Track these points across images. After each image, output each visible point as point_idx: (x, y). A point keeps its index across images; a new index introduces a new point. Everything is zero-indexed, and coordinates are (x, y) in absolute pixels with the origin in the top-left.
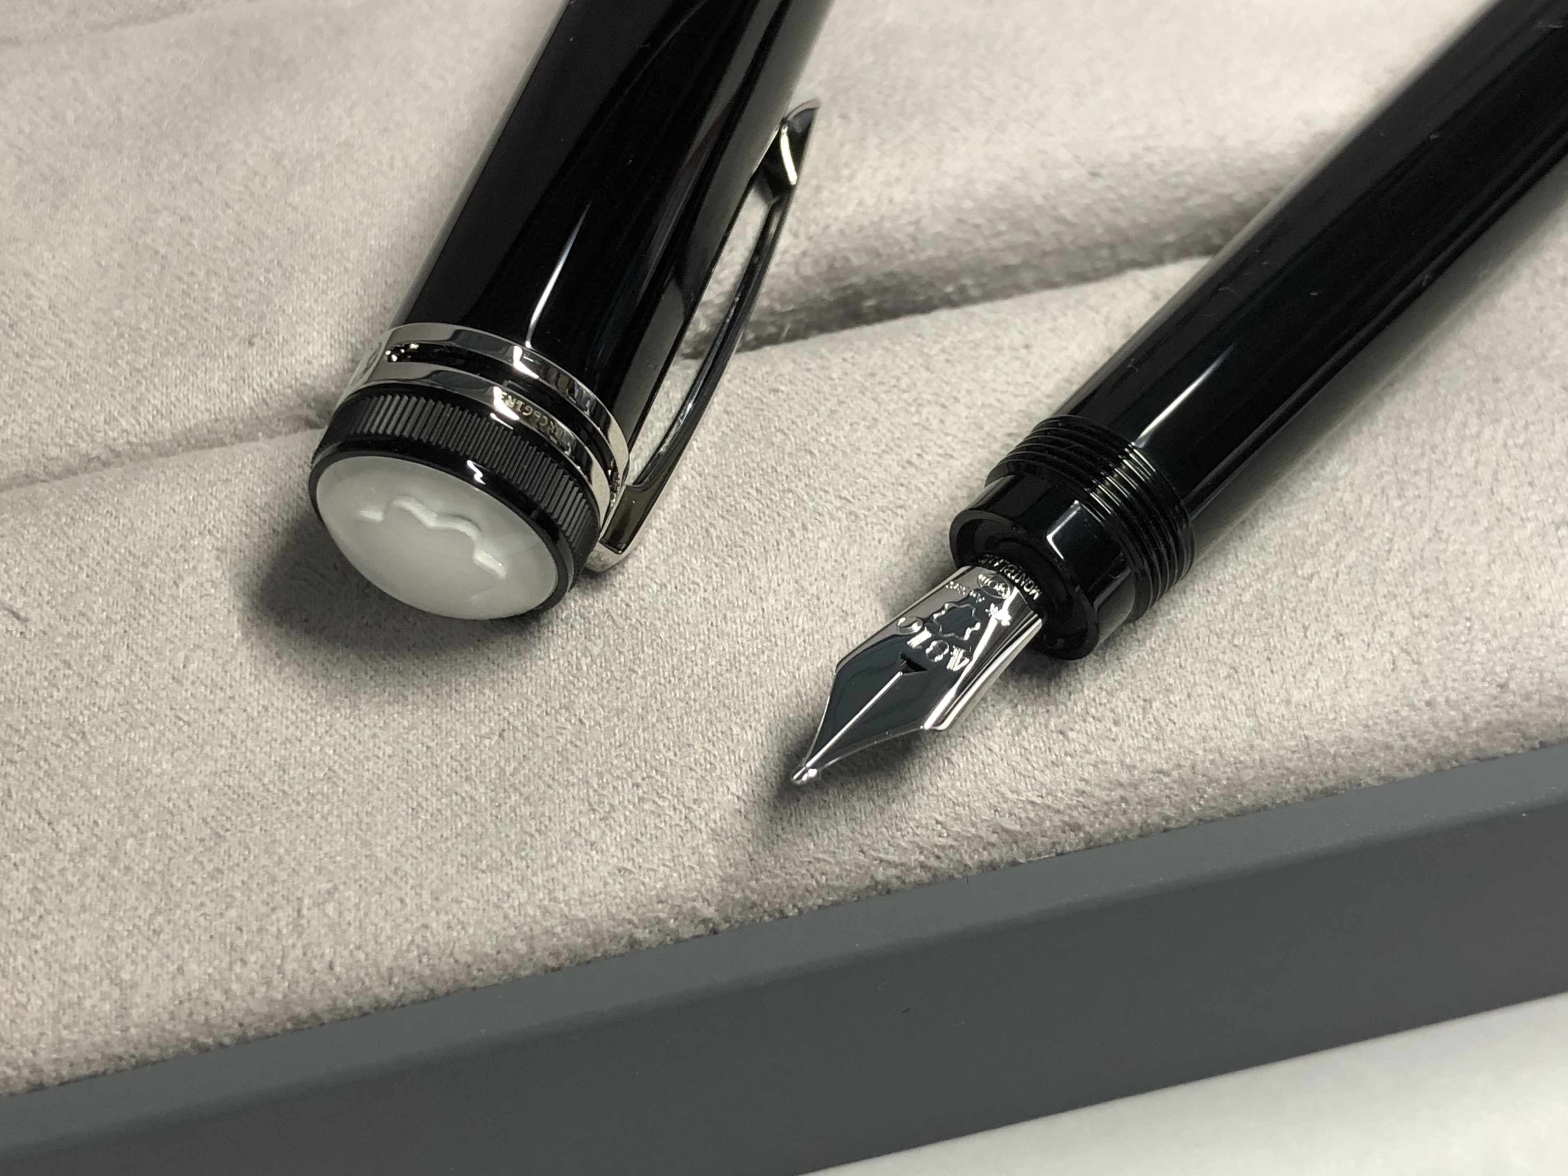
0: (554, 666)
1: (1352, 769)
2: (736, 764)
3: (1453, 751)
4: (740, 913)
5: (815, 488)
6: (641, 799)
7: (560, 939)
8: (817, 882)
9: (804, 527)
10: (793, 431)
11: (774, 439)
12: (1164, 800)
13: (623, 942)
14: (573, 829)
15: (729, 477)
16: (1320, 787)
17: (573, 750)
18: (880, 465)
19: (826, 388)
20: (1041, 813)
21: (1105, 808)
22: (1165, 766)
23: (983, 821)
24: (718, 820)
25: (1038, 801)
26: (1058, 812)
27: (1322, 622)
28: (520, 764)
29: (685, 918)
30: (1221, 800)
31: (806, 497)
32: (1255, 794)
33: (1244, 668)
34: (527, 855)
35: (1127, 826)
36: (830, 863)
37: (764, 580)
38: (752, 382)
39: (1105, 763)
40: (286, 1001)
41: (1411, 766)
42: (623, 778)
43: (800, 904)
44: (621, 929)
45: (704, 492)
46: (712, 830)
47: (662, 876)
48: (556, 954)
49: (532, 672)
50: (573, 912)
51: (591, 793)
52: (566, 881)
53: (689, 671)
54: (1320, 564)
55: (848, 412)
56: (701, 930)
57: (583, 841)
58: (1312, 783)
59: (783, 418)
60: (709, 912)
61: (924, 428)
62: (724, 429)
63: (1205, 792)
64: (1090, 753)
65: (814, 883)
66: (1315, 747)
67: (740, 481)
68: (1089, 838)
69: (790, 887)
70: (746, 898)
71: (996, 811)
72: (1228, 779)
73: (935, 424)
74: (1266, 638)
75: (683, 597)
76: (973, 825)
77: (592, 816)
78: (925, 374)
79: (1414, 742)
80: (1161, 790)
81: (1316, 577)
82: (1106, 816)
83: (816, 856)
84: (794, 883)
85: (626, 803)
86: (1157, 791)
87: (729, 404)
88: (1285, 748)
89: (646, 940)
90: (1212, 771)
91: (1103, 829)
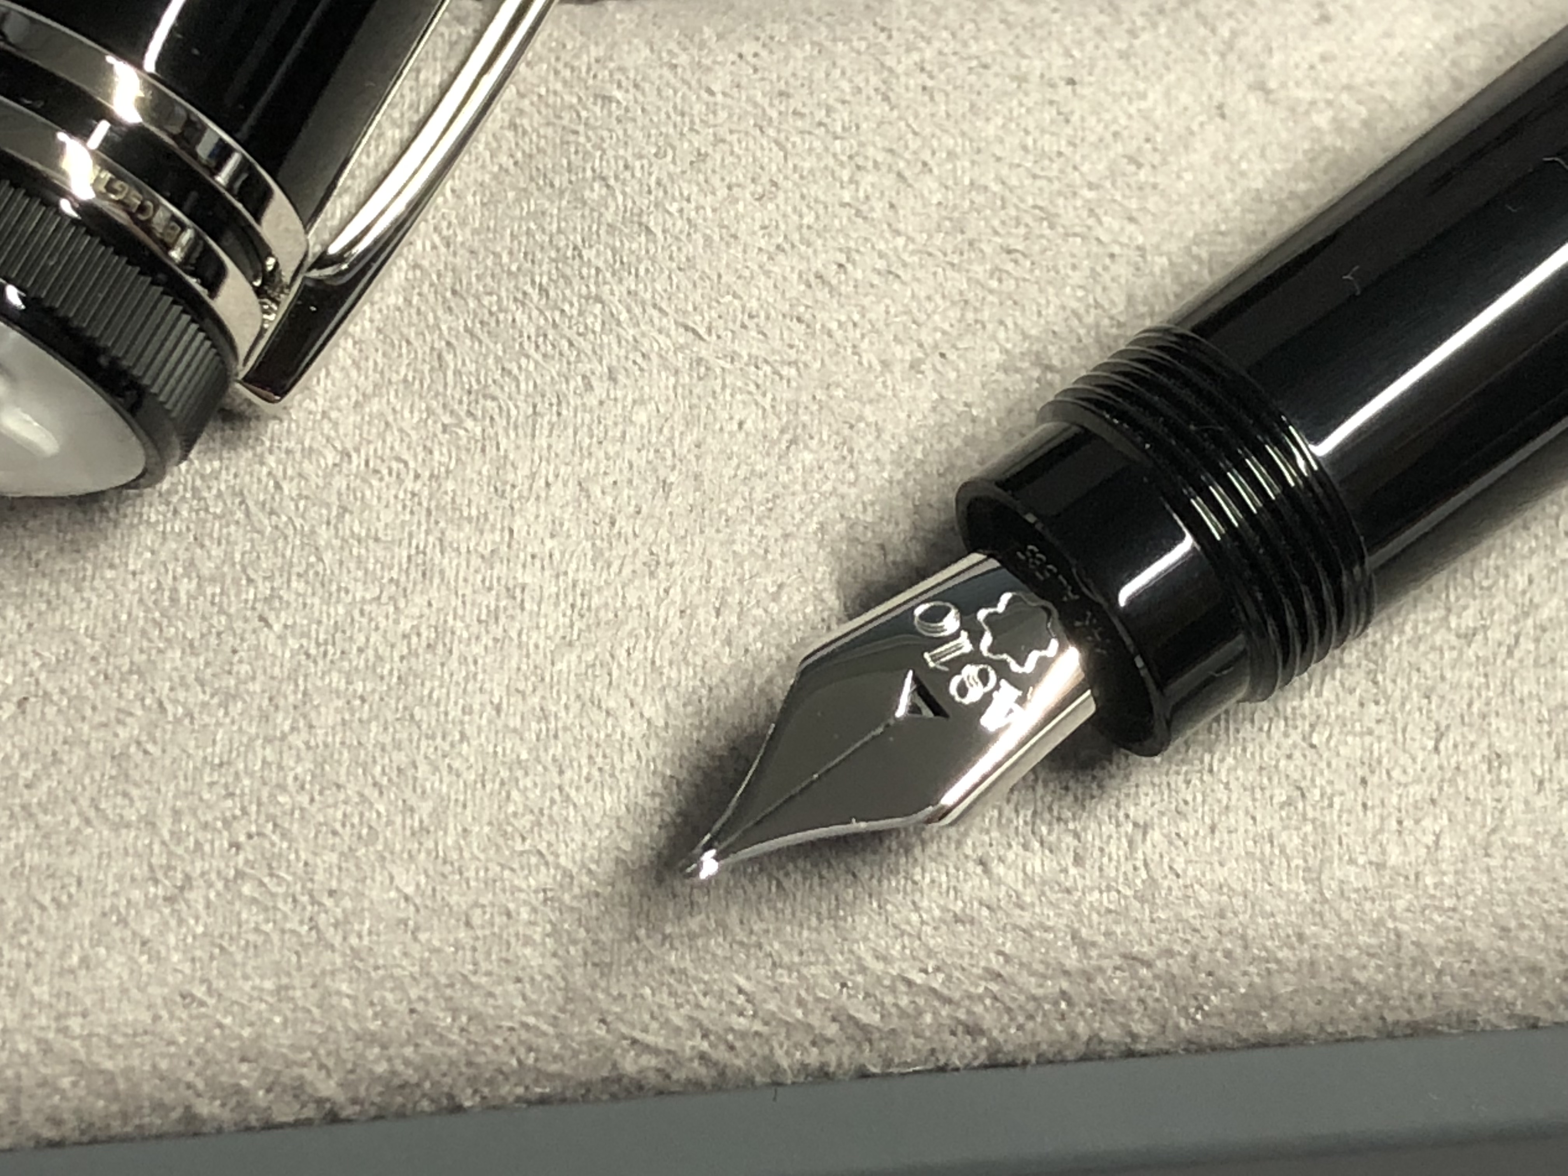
0: (132, 586)
1: (1465, 996)
2: (413, 834)
4: (381, 1094)
5: (643, 303)
6: (240, 875)
7: (64, 1098)
8: (520, 1062)
9: (612, 377)
10: (624, 183)
11: (587, 193)
12: (1134, 1004)
13: (175, 1115)
14: (114, 909)
15: (497, 255)
16: (1405, 1017)
17: (139, 757)
18: (768, 274)
19: (699, 108)
20: (921, 1001)
21: (1031, 1006)
22: (1146, 950)
23: (818, 1000)
24: (365, 932)
25: (918, 978)
26: (947, 1001)
27: (1471, 725)
28: (45, 767)
29: (284, 1091)
30: (1232, 1017)
31: (624, 316)
32: (1293, 1014)
33: (1317, 792)
34: (30, 943)
35: (1064, 1038)
36: (544, 1034)
37: (524, 470)
38: (567, 73)
39: (1047, 929)
42: (215, 829)
43: (486, 1091)
44: (172, 1095)
45: (448, 280)
46: (352, 948)
47: (254, 1018)
48: (56, 1121)
49: (93, 589)
50: (95, 1058)
51: (156, 847)
52: (88, 1001)
53: (361, 639)
54: (1492, 613)
55: (729, 160)
56: (310, 1112)
57: (128, 933)
58: (1393, 1009)
59: (610, 153)
61: (858, 213)
62: (504, 159)
63: (1207, 1000)
64: (1022, 908)
65: (514, 1062)
66: (1409, 950)
67: (514, 268)
68: (995, 1049)
69: (469, 1064)
70: (394, 1073)
71: (843, 985)
72: (1251, 985)
73: (879, 208)
74: (1368, 739)
75: (375, 483)
76: (801, 1003)
77: (152, 890)
78: (880, 109)
80: (1132, 989)
81: (1479, 637)
82: (1031, 1017)
83: (525, 1019)
84: (481, 1060)
85: (213, 876)
86: (1124, 990)
87: (521, 112)
88: (1359, 948)
89: (213, 1118)
90: (1225, 969)
91: (1023, 1039)
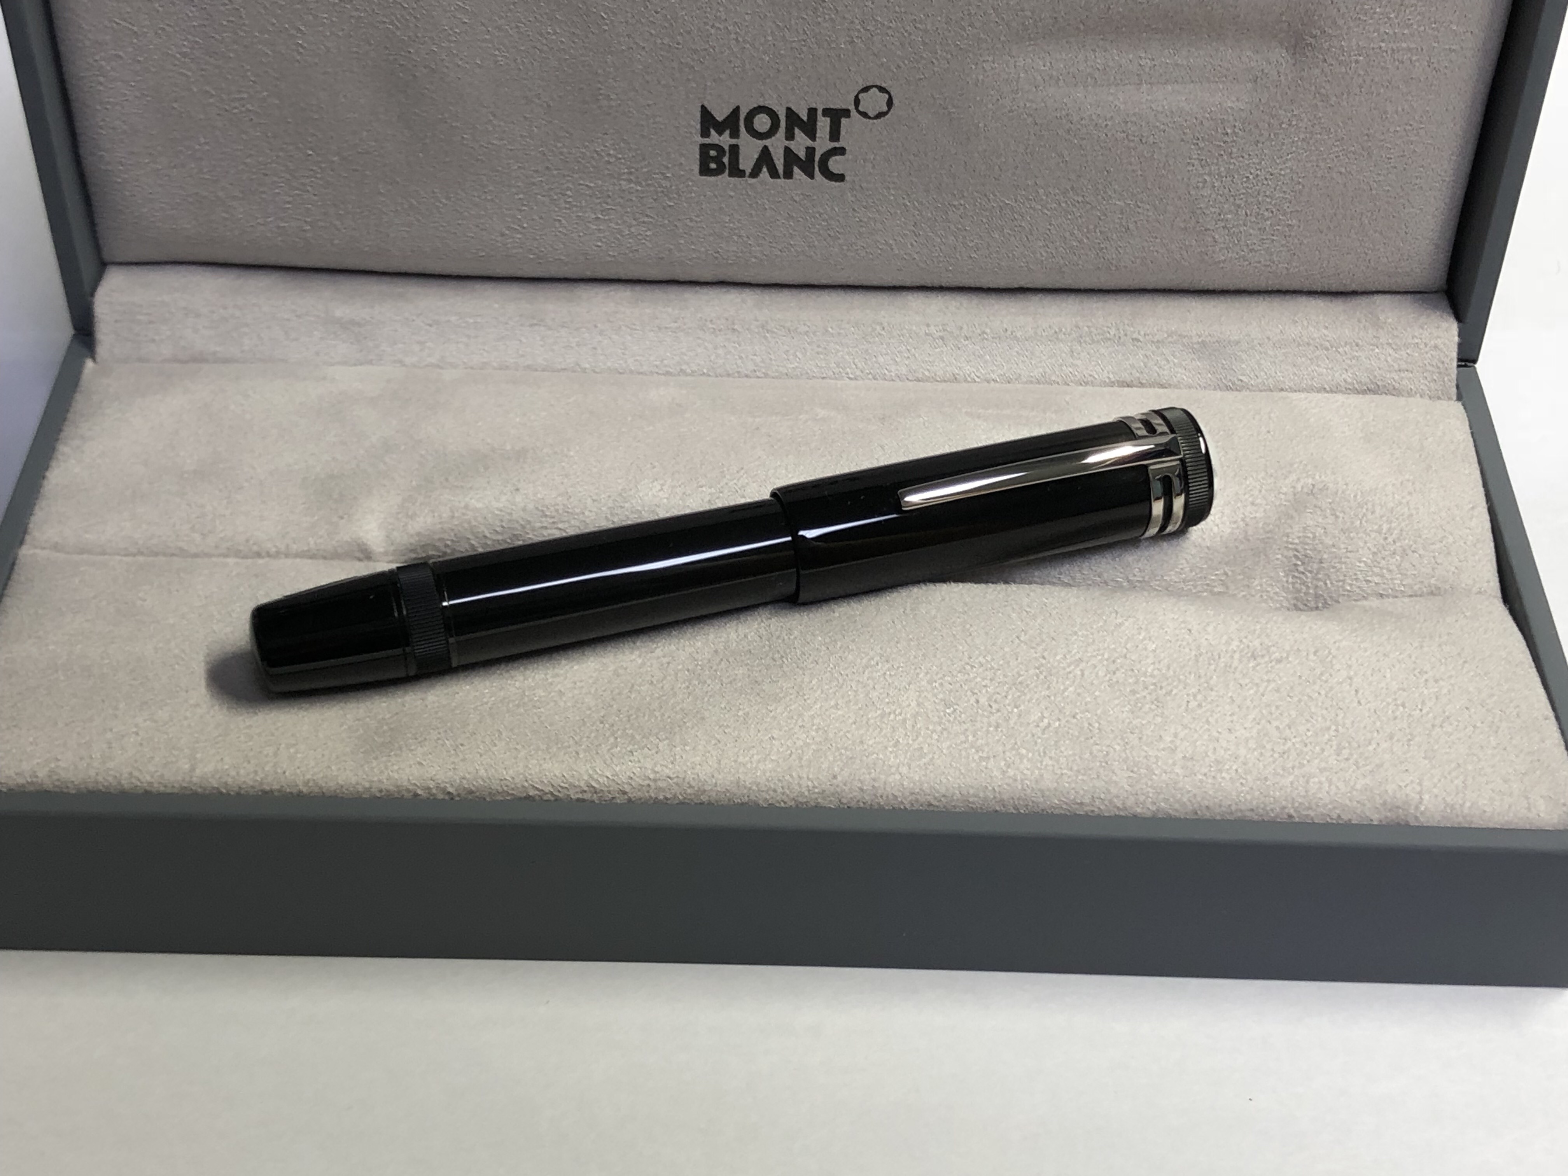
1: (756, 796)
3: (805, 800)
4: (465, 794)
12: (667, 790)
13: (411, 794)
16: (739, 801)
20: (610, 783)
21: (640, 787)
22: (672, 776)
23: (584, 781)
25: (610, 777)
26: (619, 784)
27: (767, 731)
29: (441, 790)
30: (693, 796)
32: (710, 797)
35: (648, 798)
36: (511, 783)
39: (645, 768)
40: (261, 783)
41: (785, 803)
43: (493, 797)
44: (412, 787)
48: (381, 791)
54: (779, 706)
56: (447, 797)
58: (736, 798)
60: (451, 790)
63: (687, 791)
64: (640, 763)
66: (742, 783)
68: (630, 800)
70: (469, 788)
71: (590, 777)
72: (699, 788)
76: (579, 781)
79: (788, 792)
80: (667, 786)
81: (774, 711)
82: (639, 791)
83: (506, 777)
86: (665, 786)
90: (693, 783)
